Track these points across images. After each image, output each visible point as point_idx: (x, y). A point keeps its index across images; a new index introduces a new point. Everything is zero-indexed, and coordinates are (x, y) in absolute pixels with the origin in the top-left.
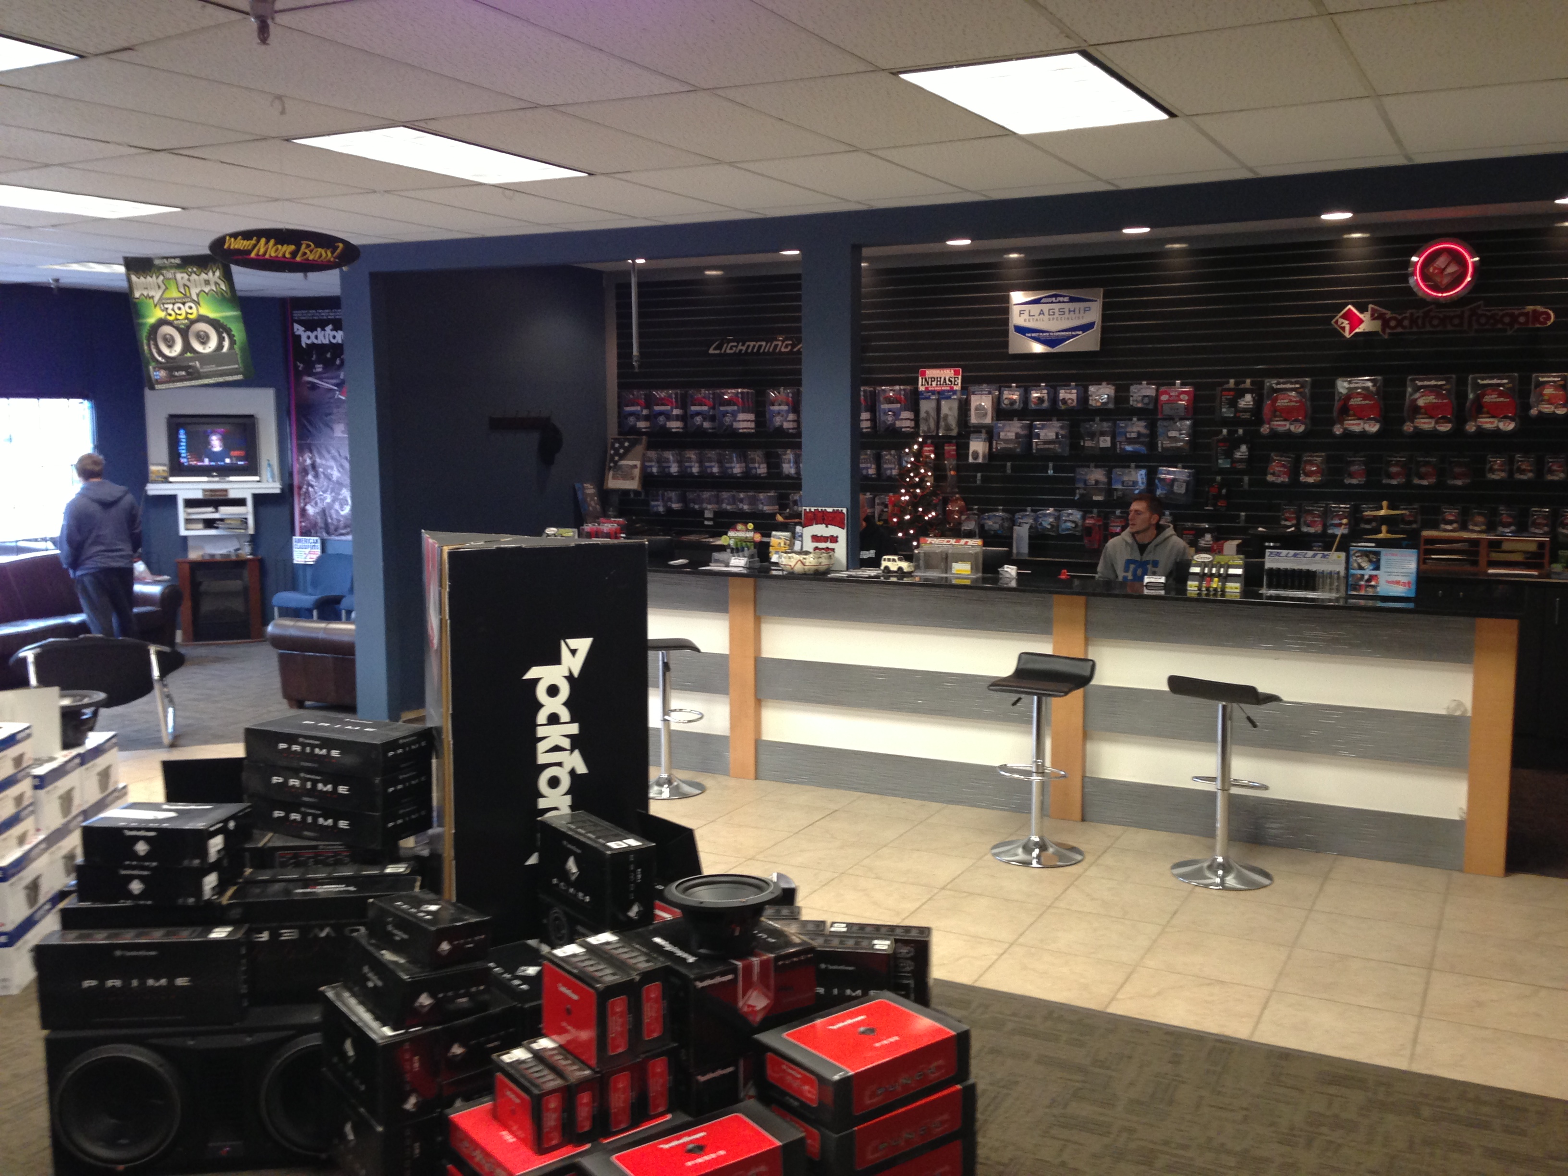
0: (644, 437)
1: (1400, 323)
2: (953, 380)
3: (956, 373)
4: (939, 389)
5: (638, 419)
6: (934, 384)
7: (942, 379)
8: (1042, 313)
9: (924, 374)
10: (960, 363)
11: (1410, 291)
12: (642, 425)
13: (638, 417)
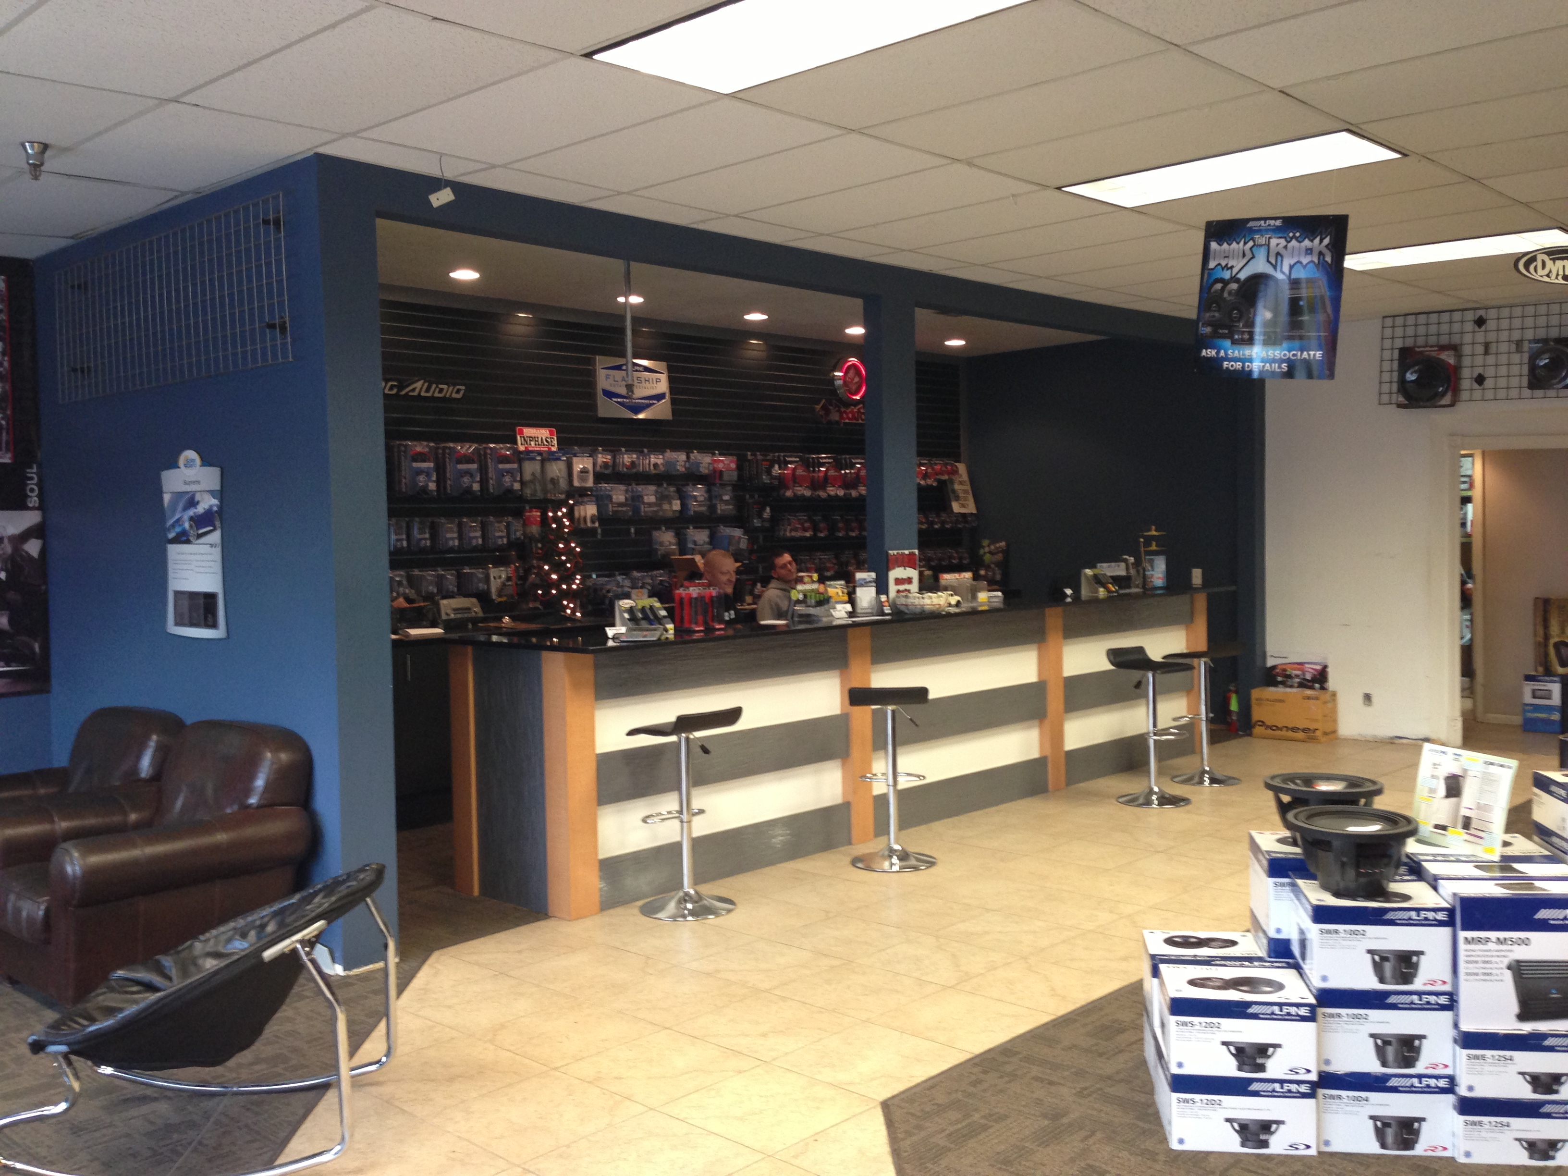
1: (847, 416)
2: (549, 440)
3: (551, 433)
4: (538, 449)
6: (533, 443)
7: (540, 439)
9: (521, 432)
10: (555, 423)
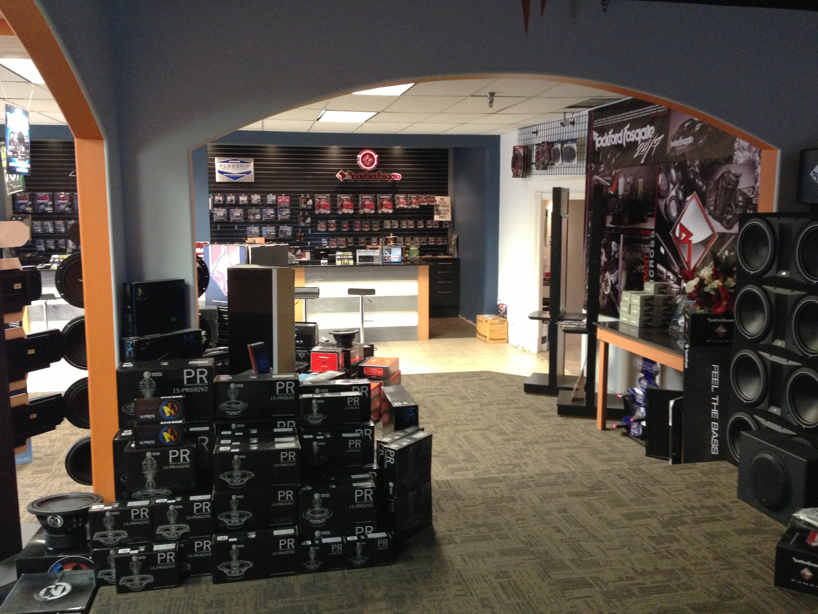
0: (30, 215)
1: (357, 177)
5: (26, 206)
8: (229, 166)
11: (358, 166)
12: (29, 209)
13: (26, 205)
